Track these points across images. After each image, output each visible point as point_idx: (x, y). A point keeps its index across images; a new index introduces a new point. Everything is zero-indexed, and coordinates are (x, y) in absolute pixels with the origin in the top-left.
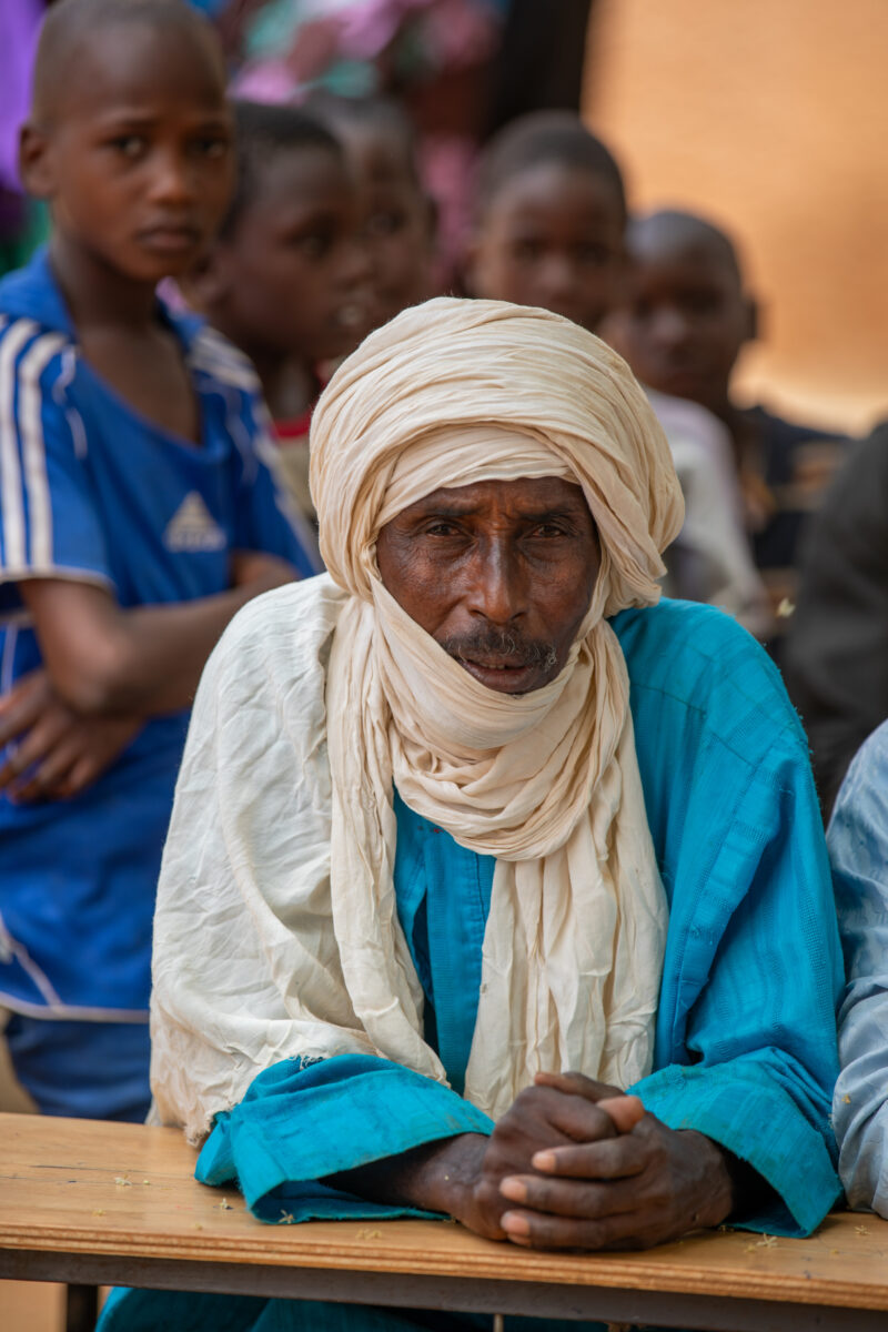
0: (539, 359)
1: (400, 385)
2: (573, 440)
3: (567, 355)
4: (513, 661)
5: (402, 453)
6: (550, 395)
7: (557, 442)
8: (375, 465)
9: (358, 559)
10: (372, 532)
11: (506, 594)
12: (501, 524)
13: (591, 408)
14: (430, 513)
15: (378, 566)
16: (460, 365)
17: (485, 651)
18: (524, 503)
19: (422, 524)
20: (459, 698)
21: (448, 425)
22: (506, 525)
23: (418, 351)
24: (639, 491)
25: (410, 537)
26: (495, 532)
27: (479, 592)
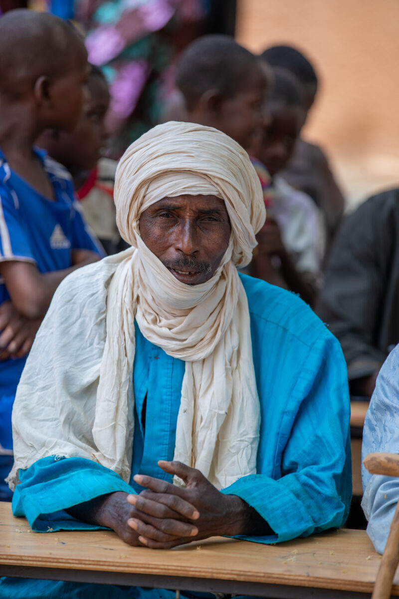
0: (210, 147)
1: (152, 154)
2: (222, 181)
3: (221, 146)
4: (193, 271)
5: (151, 182)
7: (215, 181)
8: (140, 187)
9: (131, 226)
10: (137, 215)
11: (191, 243)
12: (191, 214)
13: (230, 169)
14: (162, 208)
15: (139, 229)
16: (177, 147)
17: (181, 266)
18: (201, 206)
19: (159, 212)
20: (169, 285)
21: (171, 171)
22: (193, 215)
23: (161, 141)
24: (247, 205)
25: (153, 217)
26: (188, 217)
27: (180, 241)
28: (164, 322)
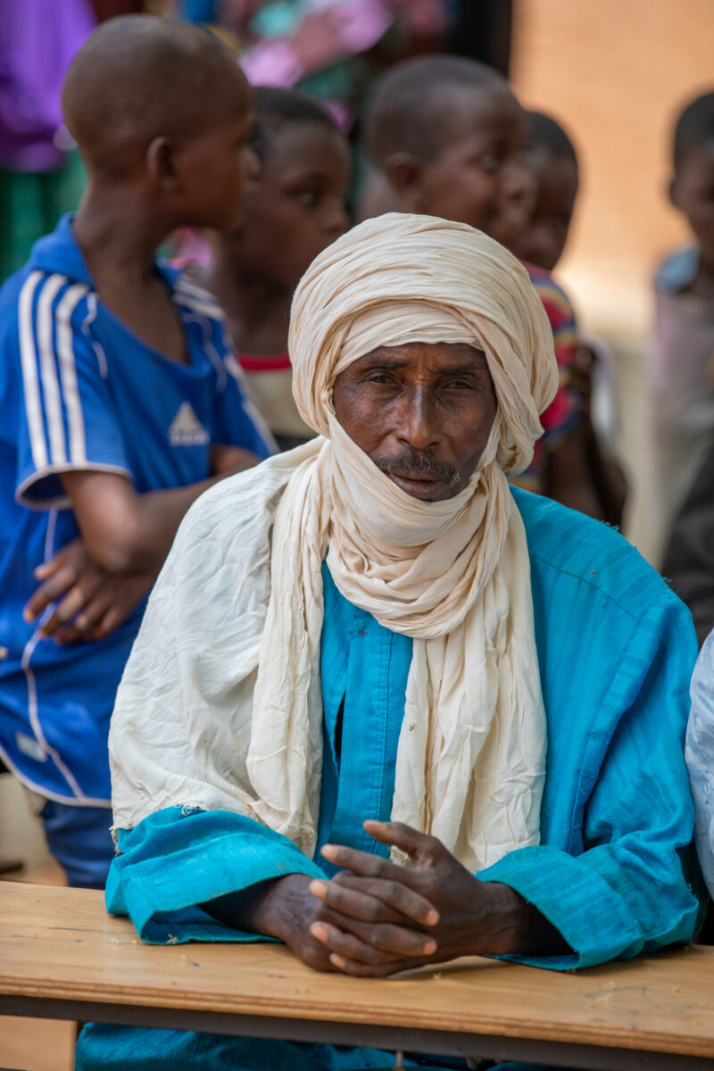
1: (357, 270)
2: (480, 318)
3: (480, 257)
4: (428, 477)
5: (355, 319)
6: (467, 285)
7: (469, 318)
8: (334, 329)
9: (319, 398)
10: (330, 379)
11: (425, 428)
12: (425, 375)
13: (495, 297)
14: (372, 365)
15: (333, 404)
16: (401, 258)
17: (407, 468)
18: (443, 361)
19: (368, 373)
20: (387, 502)
21: (390, 300)
22: (428, 378)
23: (372, 247)
24: (525, 360)
25: (358, 383)
26: (419, 382)
27: (406, 425)
28: (376, 568)
